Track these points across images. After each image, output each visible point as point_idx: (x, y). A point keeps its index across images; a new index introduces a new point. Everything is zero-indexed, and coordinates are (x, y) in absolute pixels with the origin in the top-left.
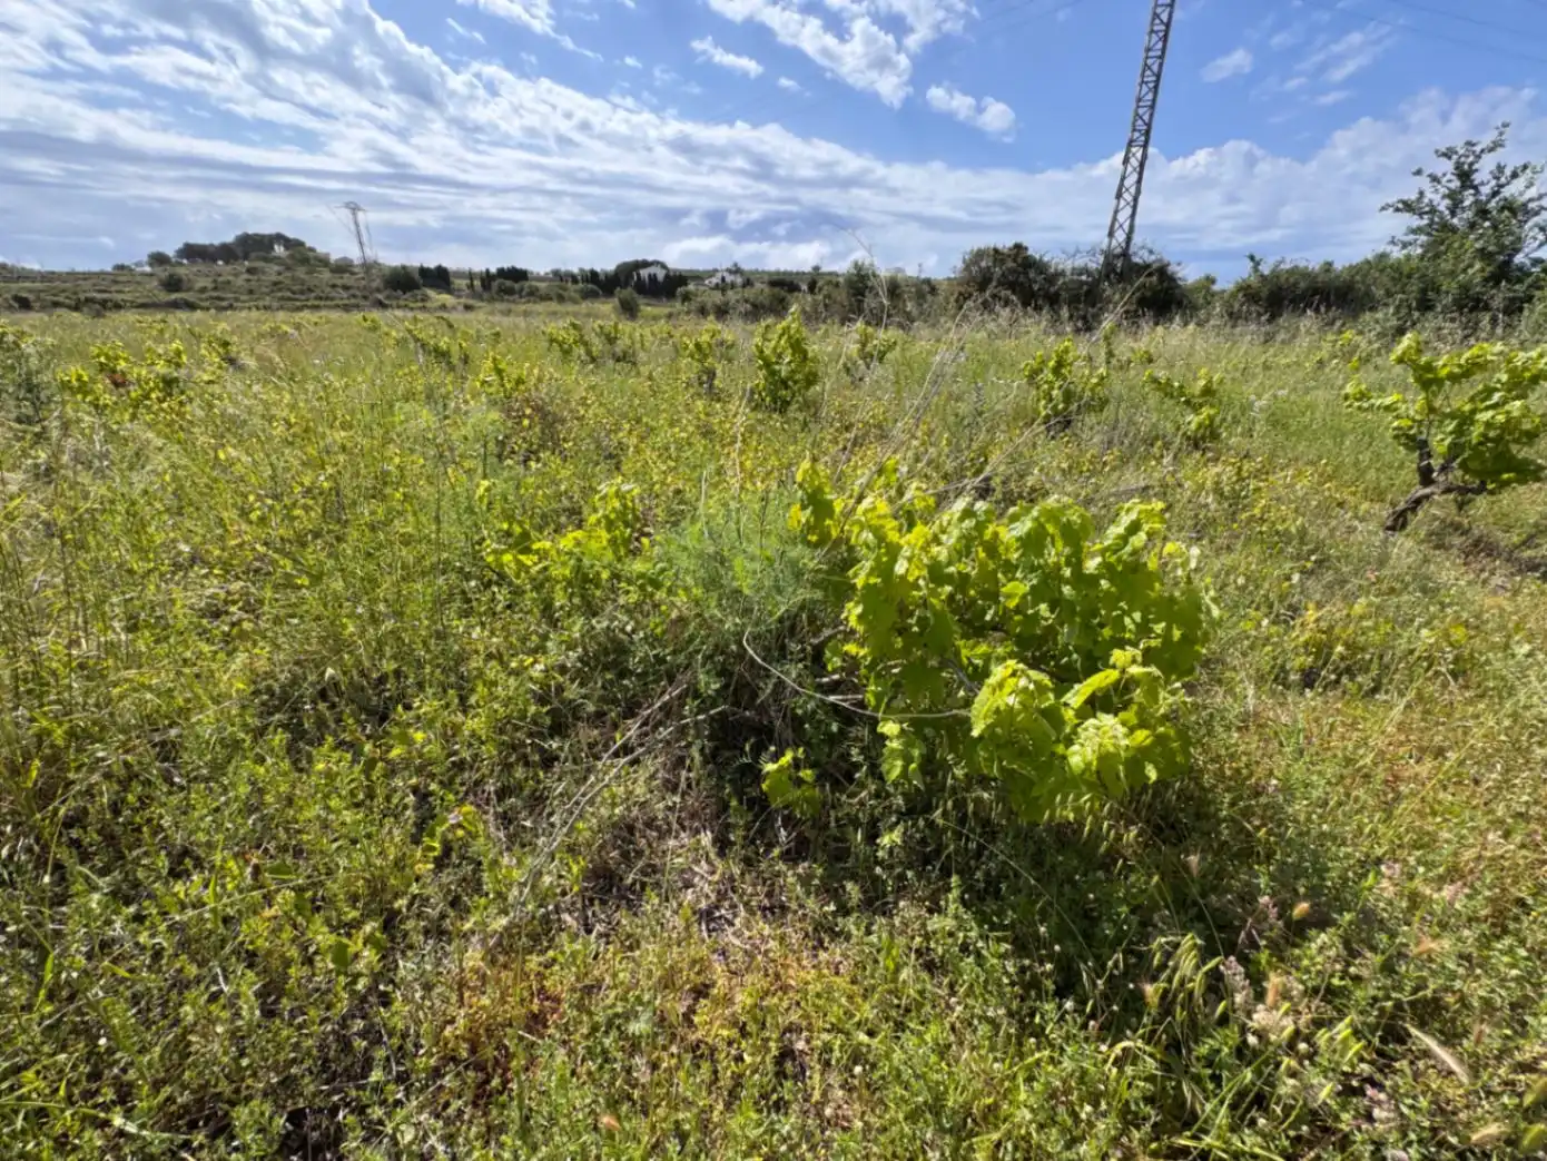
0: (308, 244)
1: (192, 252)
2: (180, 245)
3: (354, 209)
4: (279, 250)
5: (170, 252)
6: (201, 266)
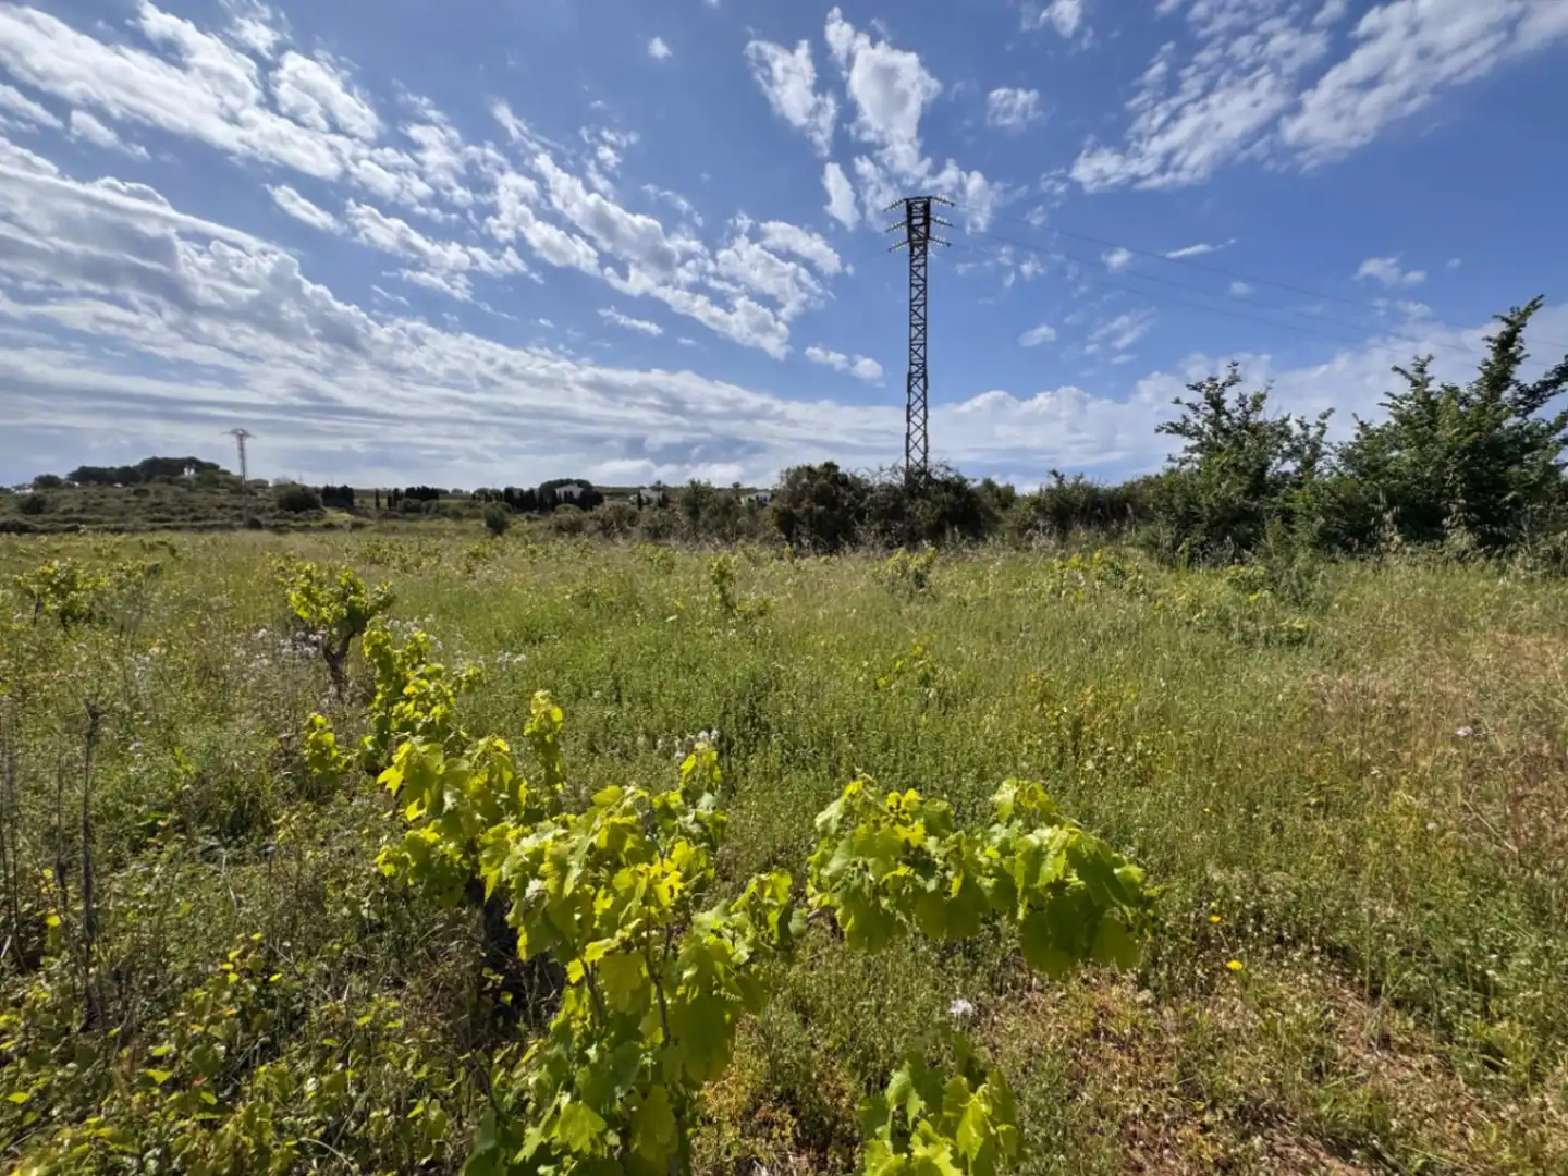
0: (223, 467)
1: (85, 475)
2: (75, 468)
3: (242, 436)
4: (189, 473)
5: (62, 475)
6: (93, 489)
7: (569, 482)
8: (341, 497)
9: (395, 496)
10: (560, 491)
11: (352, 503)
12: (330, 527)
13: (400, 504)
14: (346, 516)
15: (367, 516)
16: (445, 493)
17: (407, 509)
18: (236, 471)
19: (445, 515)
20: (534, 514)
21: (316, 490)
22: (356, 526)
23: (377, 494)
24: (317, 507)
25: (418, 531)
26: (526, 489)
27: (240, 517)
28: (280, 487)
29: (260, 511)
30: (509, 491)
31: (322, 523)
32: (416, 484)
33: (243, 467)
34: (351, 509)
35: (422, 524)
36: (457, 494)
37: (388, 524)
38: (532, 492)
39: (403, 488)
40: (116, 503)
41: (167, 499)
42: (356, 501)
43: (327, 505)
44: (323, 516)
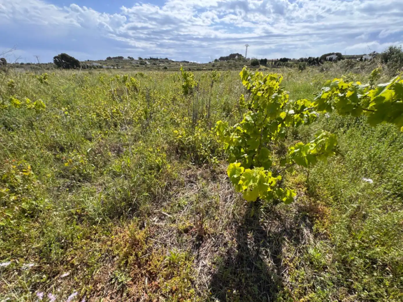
0: (242, 55)
1: (222, 59)
2: (220, 57)
4: (237, 57)
5: (218, 59)
6: (222, 61)
7: (333, 54)
8: (264, 62)
9: (277, 61)
10: (328, 57)
11: (266, 63)
12: (260, 70)
13: (277, 63)
14: (264, 67)
15: (269, 67)
16: (290, 60)
17: (278, 65)
18: (244, 56)
19: (288, 66)
20: (315, 66)
21: (259, 60)
23: (272, 61)
24: (258, 65)
26: (316, 57)
28: (252, 60)
30: (310, 58)
31: (258, 69)
32: (283, 57)
33: (246, 55)
34: (266, 65)
35: (281, 69)
36: (294, 60)
37: (273, 69)
39: (279, 59)
40: (224, 64)
41: (232, 63)
42: (267, 63)
43: (261, 64)
44: (259, 67)
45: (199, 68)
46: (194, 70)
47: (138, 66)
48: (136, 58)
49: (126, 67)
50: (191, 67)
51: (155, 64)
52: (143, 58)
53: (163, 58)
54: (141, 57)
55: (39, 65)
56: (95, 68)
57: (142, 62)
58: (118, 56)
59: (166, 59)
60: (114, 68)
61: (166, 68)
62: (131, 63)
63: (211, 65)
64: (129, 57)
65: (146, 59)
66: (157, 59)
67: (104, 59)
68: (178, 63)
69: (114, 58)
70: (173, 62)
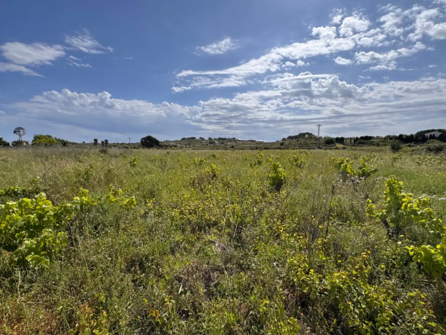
1: (290, 138)
2: (288, 136)
4: (307, 136)
5: (286, 138)
6: (290, 140)
8: (341, 140)
9: (356, 139)
10: (428, 135)
11: (343, 141)
12: (337, 148)
13: (358, 141)
14: (341, 145)
15: (348, 145)
16: (374, 137)
17: (360, 143)
18: (316, 135)
19: (374, 145)
20: (412, 144)
21: (334, 138)
22: (344, 148)
23: (351, 139)
24: (334, 143)
25: (363, 150)
26: (408, 134)
27: (316, 146)
28: (325, 138)
29: (320, 144)
30: (401, 136)
31: (335, 147)
32: (364, 135)
33: (318, 134)
34: (343, 143)
35: (365, 148)
36: (378, 138)
37: (354, 148)
38: (412, 136)
39: (359, 137)
40: (294, 143)
41: (302, 142)
42: (345, 141)
43: (336, 142)
44: (335, 145)
45: (266, 147)
46: (261, 148)
47: (207, 145)
48: (206, 138)
49: (196, 145)
50: (258, 146)
51: (222, 143)
52: (213, 138)
53: (231, 138)
54: (211, 137)
55: (129, 144)
56: (171, 147)
57: (211, 141)
58: (191, 137)
59: (234, 138)
60: (186, 147)
61: (233, 147)
62: (201, 142)
63: (279, 144)
64: (200, 138)
65: (215, 139)
66: (225, 139)
67: (180, 139)
68: (245, 142)
69: (188, 138)
70: (240, 141)
